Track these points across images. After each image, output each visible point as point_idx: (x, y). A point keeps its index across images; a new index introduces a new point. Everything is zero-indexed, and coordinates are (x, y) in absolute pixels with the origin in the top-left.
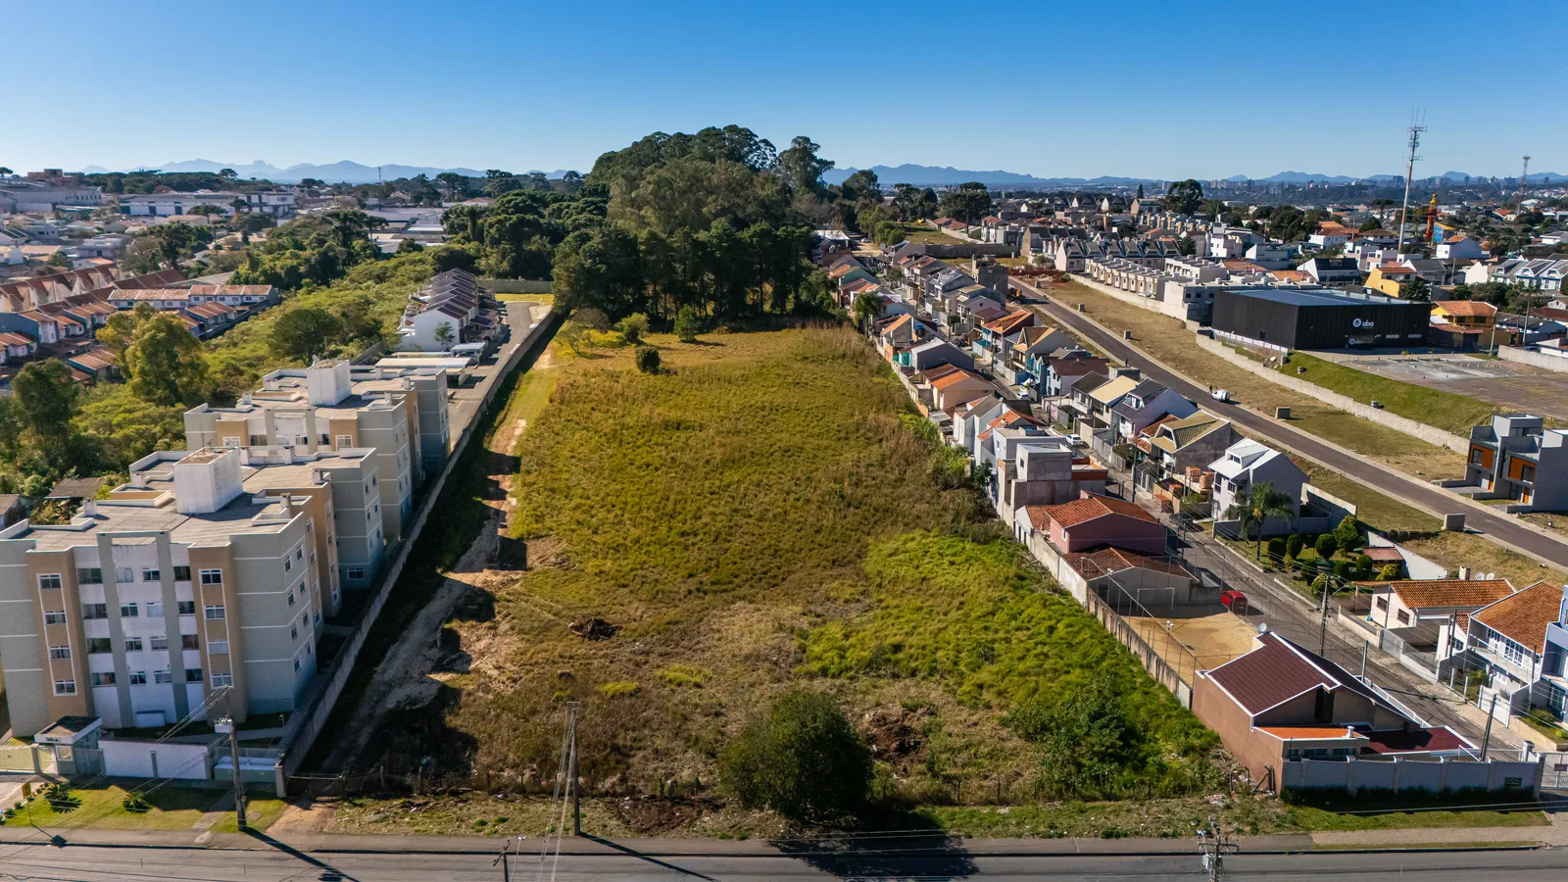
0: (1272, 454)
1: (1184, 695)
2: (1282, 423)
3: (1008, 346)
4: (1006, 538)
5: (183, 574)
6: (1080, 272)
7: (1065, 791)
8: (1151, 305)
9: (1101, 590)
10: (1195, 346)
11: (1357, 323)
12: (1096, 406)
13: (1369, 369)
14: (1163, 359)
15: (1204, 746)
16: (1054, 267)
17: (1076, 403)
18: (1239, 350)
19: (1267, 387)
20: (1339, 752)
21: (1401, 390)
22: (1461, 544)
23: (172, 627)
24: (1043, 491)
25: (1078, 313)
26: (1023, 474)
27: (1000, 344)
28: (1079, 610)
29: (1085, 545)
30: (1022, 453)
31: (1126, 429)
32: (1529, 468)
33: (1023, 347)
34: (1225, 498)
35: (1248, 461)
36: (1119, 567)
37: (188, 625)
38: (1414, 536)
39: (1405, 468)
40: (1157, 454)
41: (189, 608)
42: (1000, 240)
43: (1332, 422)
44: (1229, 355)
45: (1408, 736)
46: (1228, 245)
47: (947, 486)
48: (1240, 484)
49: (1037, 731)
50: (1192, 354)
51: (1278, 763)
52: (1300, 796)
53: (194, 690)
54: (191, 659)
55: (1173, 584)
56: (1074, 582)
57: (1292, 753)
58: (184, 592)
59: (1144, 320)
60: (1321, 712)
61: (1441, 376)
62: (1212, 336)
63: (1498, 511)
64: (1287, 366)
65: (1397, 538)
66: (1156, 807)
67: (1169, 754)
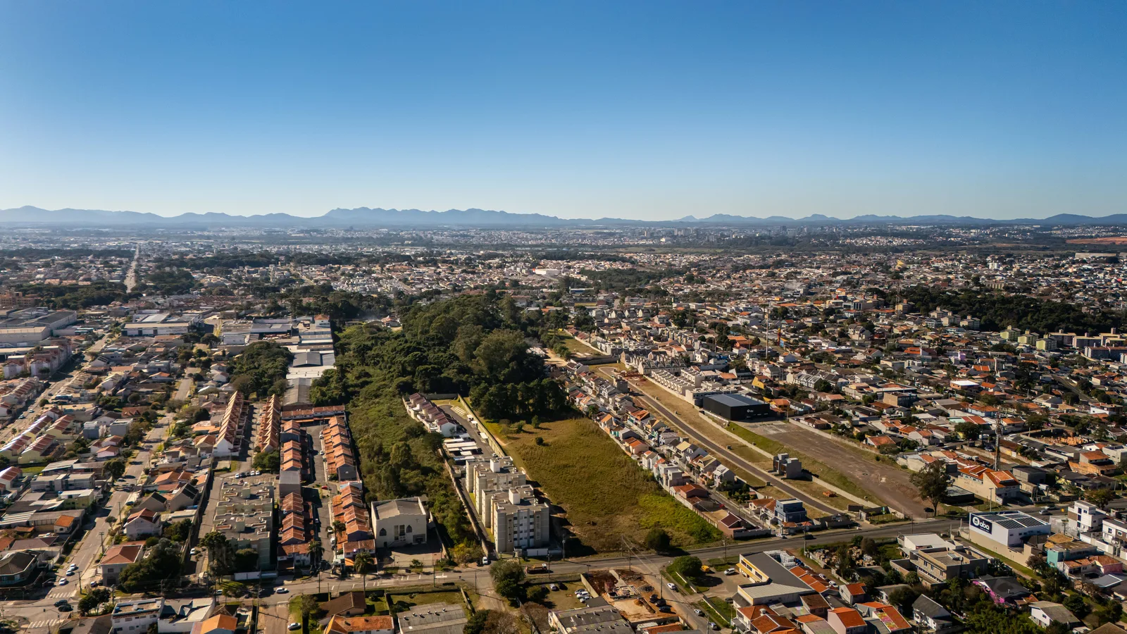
0: (727, 469)
1: (716, 525)
2: (728, 451)
3: (642, 424)
4: (666, 495)
5: (531, 517)
6: (649, 375)
7: (699, 542)
8: (681, 397)
9: (696, 506)
10: (698, 417)
11: (748, 411)
12: (678, 451)
13: (749, 429)
14: (690, 423)
15: (721, 533)
16: (637, 371)
17: (671, 448)
18: (714, 421)
19: (723, 435)
20: (742, 531)
21: (761, 438)
22: (769, 489)
23: (529, 527)
24: (676, 482)
25: (655, 400)
26: (670, 478)
27: (639, 423)
28: (691, 511)
29: (690, 496)
30: (670, 473)
31: (688, 458)
32: (785, 468)
33: (650, 426)
34: (718, 481)
35: (722, 471)
36: (699, 501)
37: (532, 527)
38: (760, 488)
39: (760, 466)
40: (699, 468)
41: (531, 523)
42: (609, 353)
43: (742, 450)
44: (710, 421)
45: (753, 528)
46: (703, 357)
47: (648, 481)
48: (721, 477)
49: (692, 534)
50: (698, 421)
51: (732, 533)
52: (736, 539)
53: (531, 540)
54: (532, 534)
55: (710, 504)
56: (689, 505)
57: (734, 531)
58: (532, 520)
59: (680, 404)
60: (739, 525)
61: (772, 432)
62: (703, 412)
63: (779, 479)
64: (729, 427)
65: (756, 489)
66: (715, 543)
67: (715, 535)
